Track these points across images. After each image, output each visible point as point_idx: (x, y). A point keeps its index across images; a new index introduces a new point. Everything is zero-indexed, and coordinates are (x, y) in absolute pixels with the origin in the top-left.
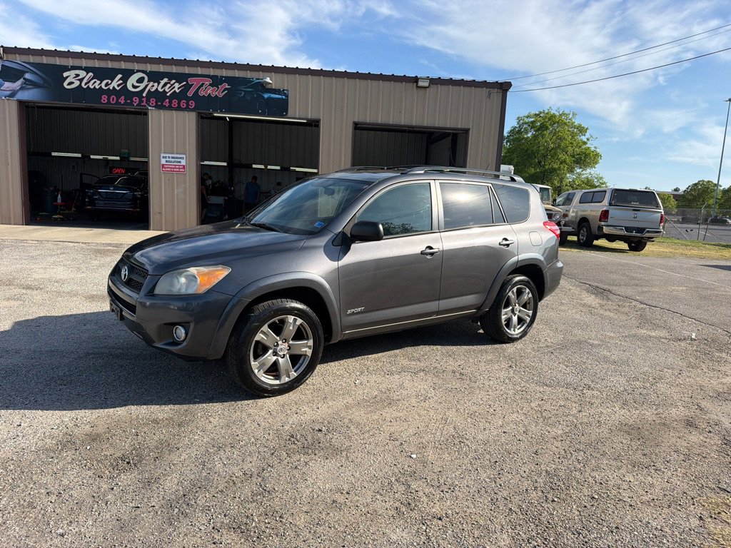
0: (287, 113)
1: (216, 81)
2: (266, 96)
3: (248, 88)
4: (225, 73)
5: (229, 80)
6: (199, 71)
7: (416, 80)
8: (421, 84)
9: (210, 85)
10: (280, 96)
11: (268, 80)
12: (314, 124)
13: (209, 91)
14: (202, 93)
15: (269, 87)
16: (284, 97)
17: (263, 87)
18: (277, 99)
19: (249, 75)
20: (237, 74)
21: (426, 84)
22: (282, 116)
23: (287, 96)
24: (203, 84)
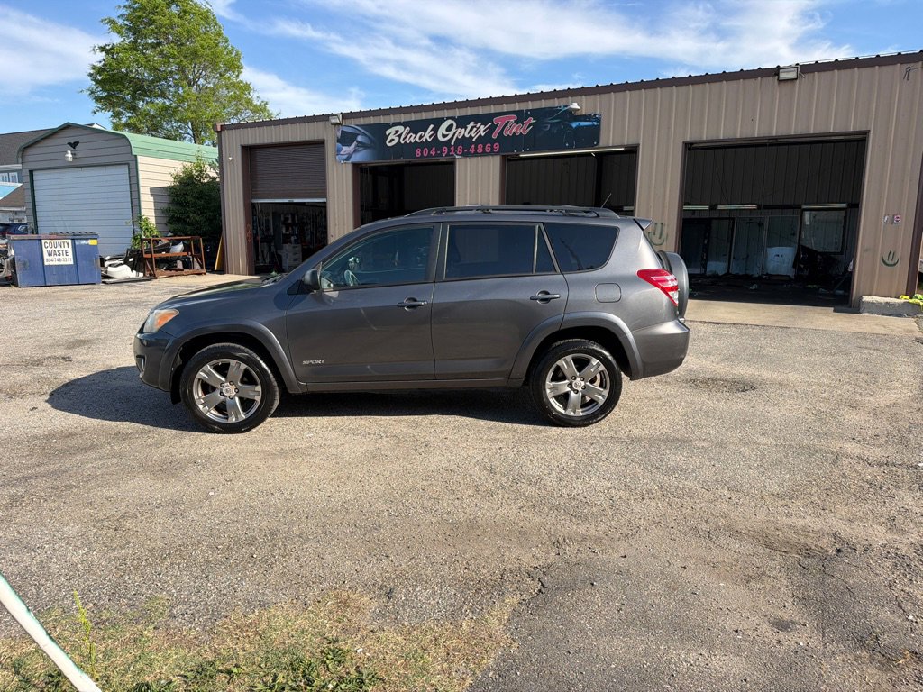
0: (598, 143)
1: (521, 116)
2: (574, 125)
3: (555, 118)
4: (531, 105)
5: (534, 113)
6: (505, 108)
7: (776, 71)
8: (783, 76)
9: (516, 122)
10: (591, 123)
11: (575, 106)
12: (631, 152)
13: (515, 129)
14: (507, 133)
15: (578, 113)
16: (595, 123)
17: (571, 115)
18: (586, 126)
19: (556, 103)
20: (544, 104)
21: (792, 75)
22: (593, 147)
23: (599, 121)
24: (508, 122)
